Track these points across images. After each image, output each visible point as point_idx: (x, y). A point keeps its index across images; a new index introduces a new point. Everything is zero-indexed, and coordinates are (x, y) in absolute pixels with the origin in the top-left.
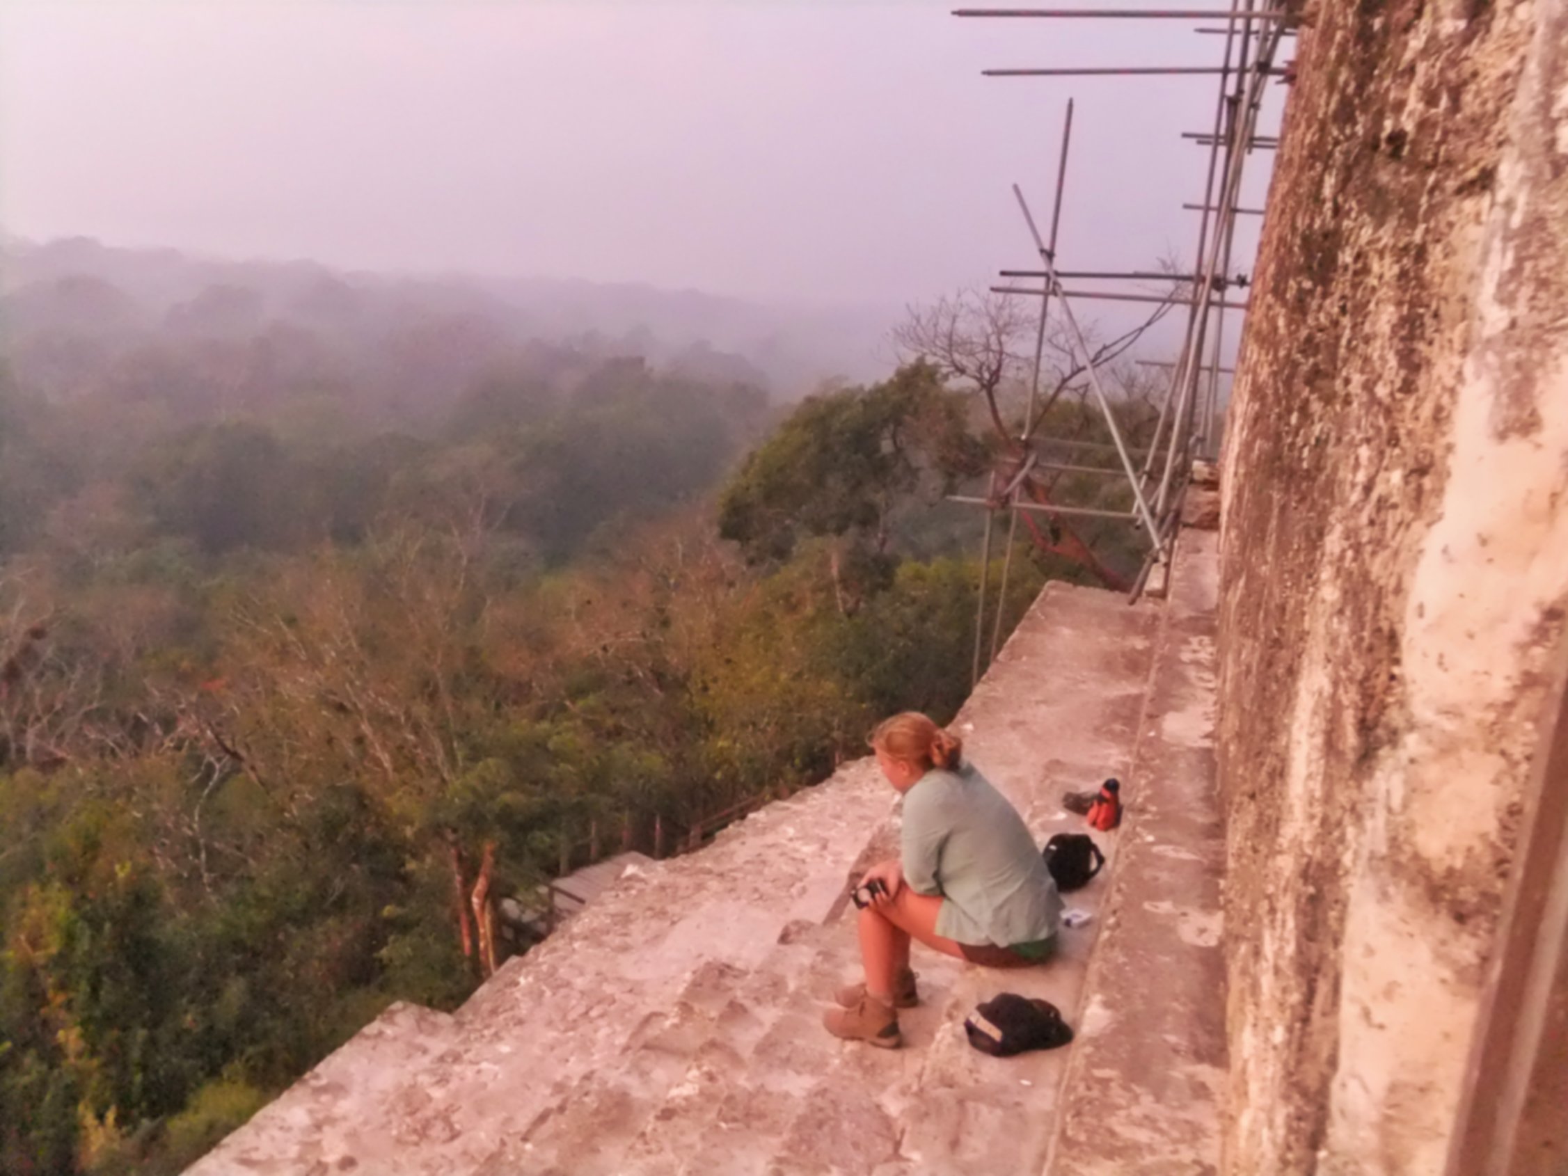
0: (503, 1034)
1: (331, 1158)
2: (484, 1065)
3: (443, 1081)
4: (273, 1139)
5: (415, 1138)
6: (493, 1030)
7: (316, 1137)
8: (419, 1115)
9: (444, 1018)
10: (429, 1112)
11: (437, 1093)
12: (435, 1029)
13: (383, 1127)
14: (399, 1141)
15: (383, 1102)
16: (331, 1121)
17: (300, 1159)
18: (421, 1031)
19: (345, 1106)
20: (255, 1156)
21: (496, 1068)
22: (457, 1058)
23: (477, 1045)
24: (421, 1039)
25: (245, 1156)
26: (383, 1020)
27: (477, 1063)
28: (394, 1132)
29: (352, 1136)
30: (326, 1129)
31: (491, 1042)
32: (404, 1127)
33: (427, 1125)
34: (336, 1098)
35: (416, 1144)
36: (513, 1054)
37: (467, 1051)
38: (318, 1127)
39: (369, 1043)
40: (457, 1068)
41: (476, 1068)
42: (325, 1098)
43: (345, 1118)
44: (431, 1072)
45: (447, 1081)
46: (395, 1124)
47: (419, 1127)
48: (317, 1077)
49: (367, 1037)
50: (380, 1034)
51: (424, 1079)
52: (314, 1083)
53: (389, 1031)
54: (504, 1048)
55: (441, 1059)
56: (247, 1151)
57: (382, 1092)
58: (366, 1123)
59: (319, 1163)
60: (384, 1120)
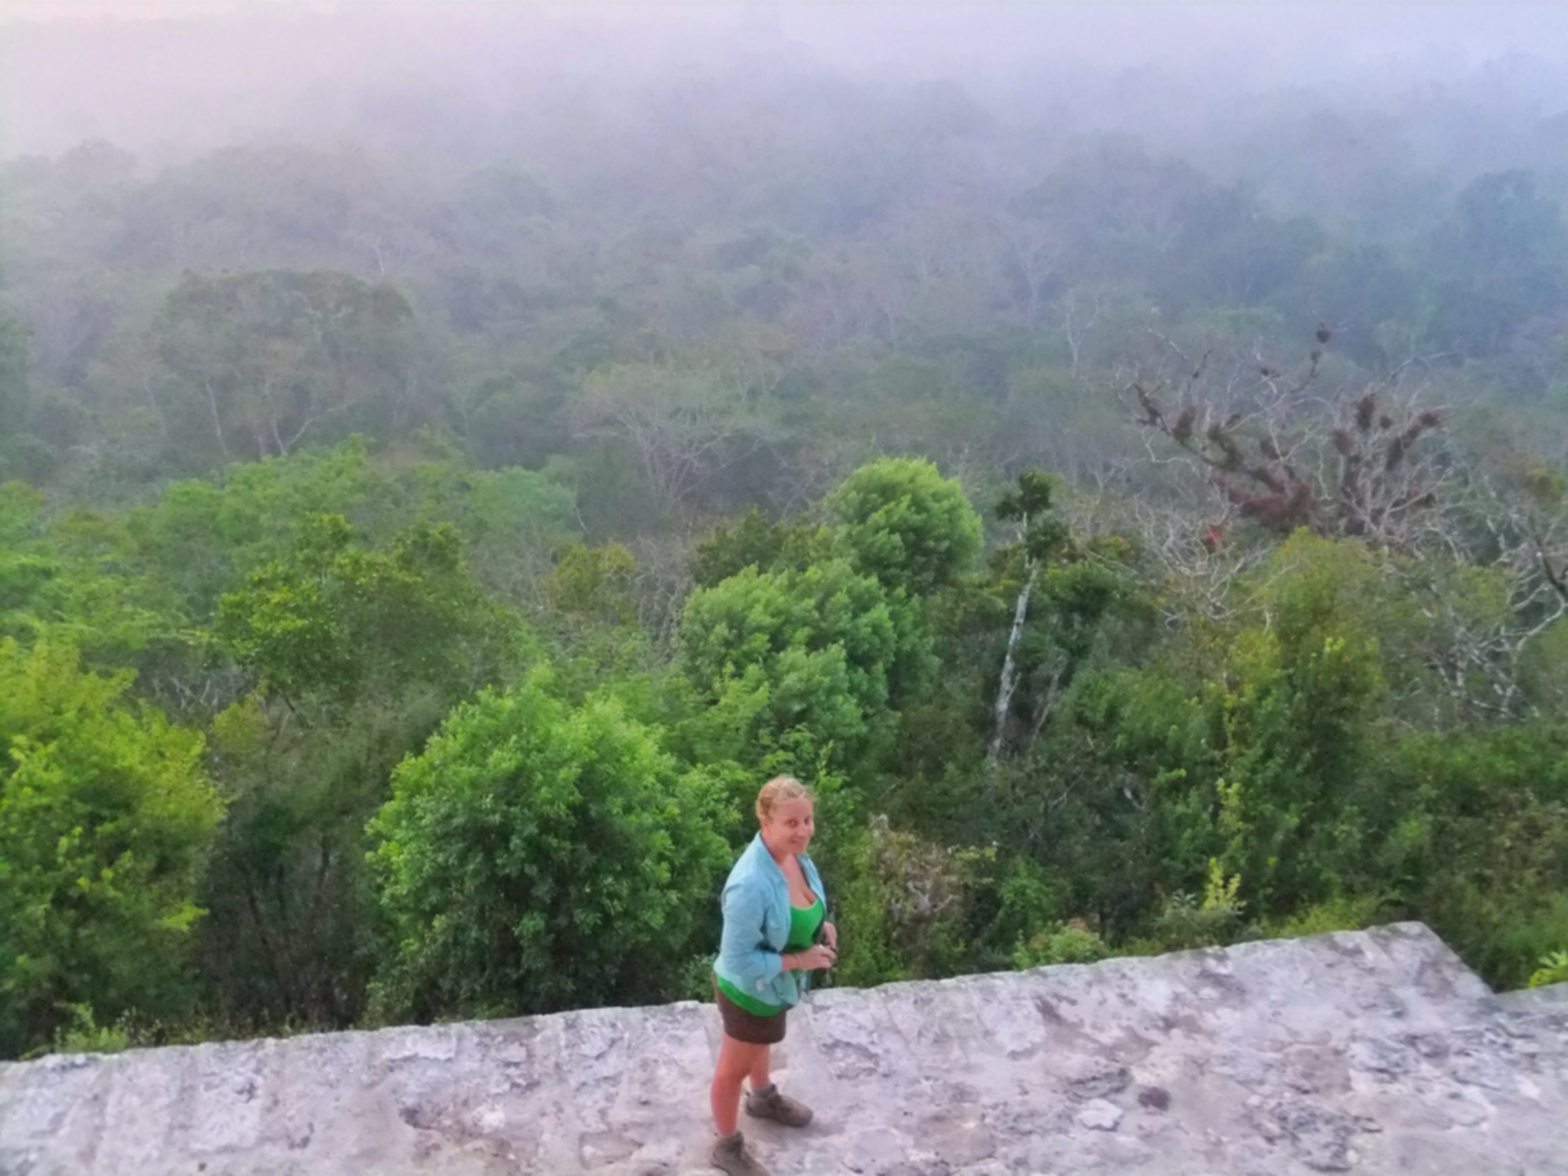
0: (1544, 1064)
1: (1143, 1077)
2: (1471, 1092)
3: (1387, 1073)
4: (1102, 1002)
5: (1274, 1128)
6: (1532, 1047)
7: (1155, 1035)
8: (1308, 1100)
9: (1472, 985)
10: (1327, 1105)
11: (1364, 1085)
12: (1442, 991)
13: (1245, 1083)
14: (1249, 1118)
15: (1279, 1047)
16: (1192, 1027)
17: (1109, 1051)
18: (1418, 982)
19: (1226, 1018)
20: (1064, 1010)
21: (1491, 1110)
22: (1437, 1054)
23: (1486, 1056)
24: (1409, 994)
25: (1054, 1002)
26: (1374, 937)
27: (1464, 1082)
28: (1254, 1100)
29: (1198, 1065)
30: (1175, 1032)
31: (1513, 1063)
32: (1273, 1103)
33: (1308, 1122)
34: (1222, 1001)
35: (1270, 1139)
36: (1534, 1104)
37: (1463, 1053)
38: (1169, 1024)
39: (1330, 956)
40: (1426, 1068)
41: (1456, 1087)
42: (1208, 992)
43: (1211, 1035)
44: (1380, 1048)
45: (1394, 1077)
46: (1266, 1089)
47: (1293, 1116)
48: (1222, 959)
49: (1334, 946)
50: (1357, 951)
51: (1361, 1052)
52: (1211, 964)
53: (1371, 955)
54: (1529, 1088)
55: (1412, 1040)
56: (1060, 998)
57: (1294, 1033)
58: (1226, 1060)
59: (1123, 1073)
60: (1256, 1073)
